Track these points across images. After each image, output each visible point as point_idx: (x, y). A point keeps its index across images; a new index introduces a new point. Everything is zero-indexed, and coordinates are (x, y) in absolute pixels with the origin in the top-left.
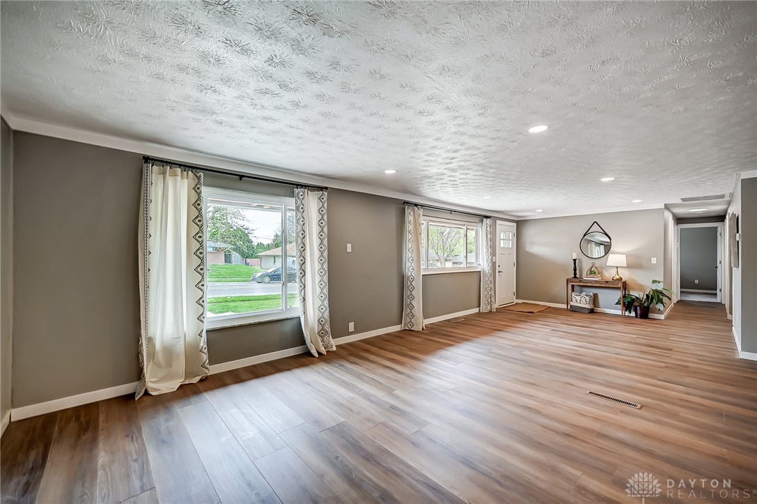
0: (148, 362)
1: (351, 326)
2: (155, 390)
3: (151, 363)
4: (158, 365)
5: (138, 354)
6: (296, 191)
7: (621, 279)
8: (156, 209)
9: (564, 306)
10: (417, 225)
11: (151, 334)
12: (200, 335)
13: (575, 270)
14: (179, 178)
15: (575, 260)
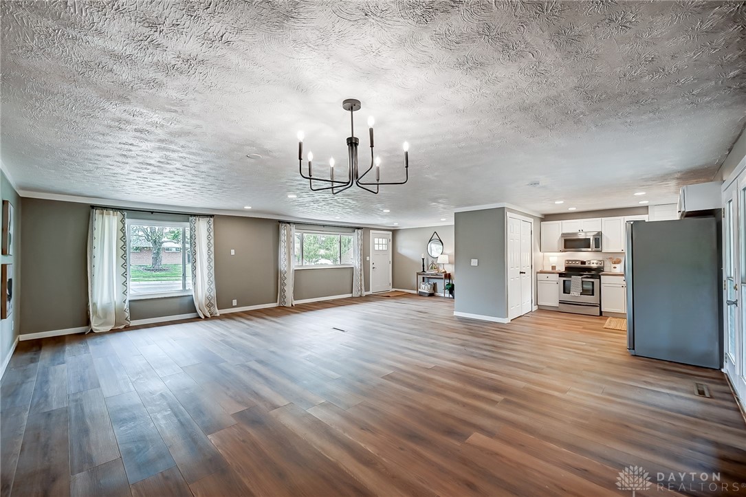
0: (93, 315)
1: (235, 302)
2: (97, 330)
3: (94, 317)
4: (98, 317)
5: (87, 311)
6: (191, 218)
7: (446, 272)
8: (98, 232)
9: (415, 292)
10: (289, 236)
11: (95, 301)
12: (124, 302)
13: (423, 266)
14: (111, 216)
15: (423, 259)
